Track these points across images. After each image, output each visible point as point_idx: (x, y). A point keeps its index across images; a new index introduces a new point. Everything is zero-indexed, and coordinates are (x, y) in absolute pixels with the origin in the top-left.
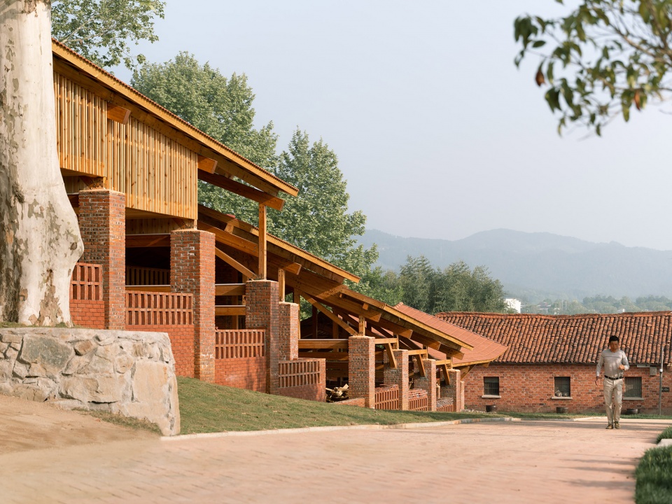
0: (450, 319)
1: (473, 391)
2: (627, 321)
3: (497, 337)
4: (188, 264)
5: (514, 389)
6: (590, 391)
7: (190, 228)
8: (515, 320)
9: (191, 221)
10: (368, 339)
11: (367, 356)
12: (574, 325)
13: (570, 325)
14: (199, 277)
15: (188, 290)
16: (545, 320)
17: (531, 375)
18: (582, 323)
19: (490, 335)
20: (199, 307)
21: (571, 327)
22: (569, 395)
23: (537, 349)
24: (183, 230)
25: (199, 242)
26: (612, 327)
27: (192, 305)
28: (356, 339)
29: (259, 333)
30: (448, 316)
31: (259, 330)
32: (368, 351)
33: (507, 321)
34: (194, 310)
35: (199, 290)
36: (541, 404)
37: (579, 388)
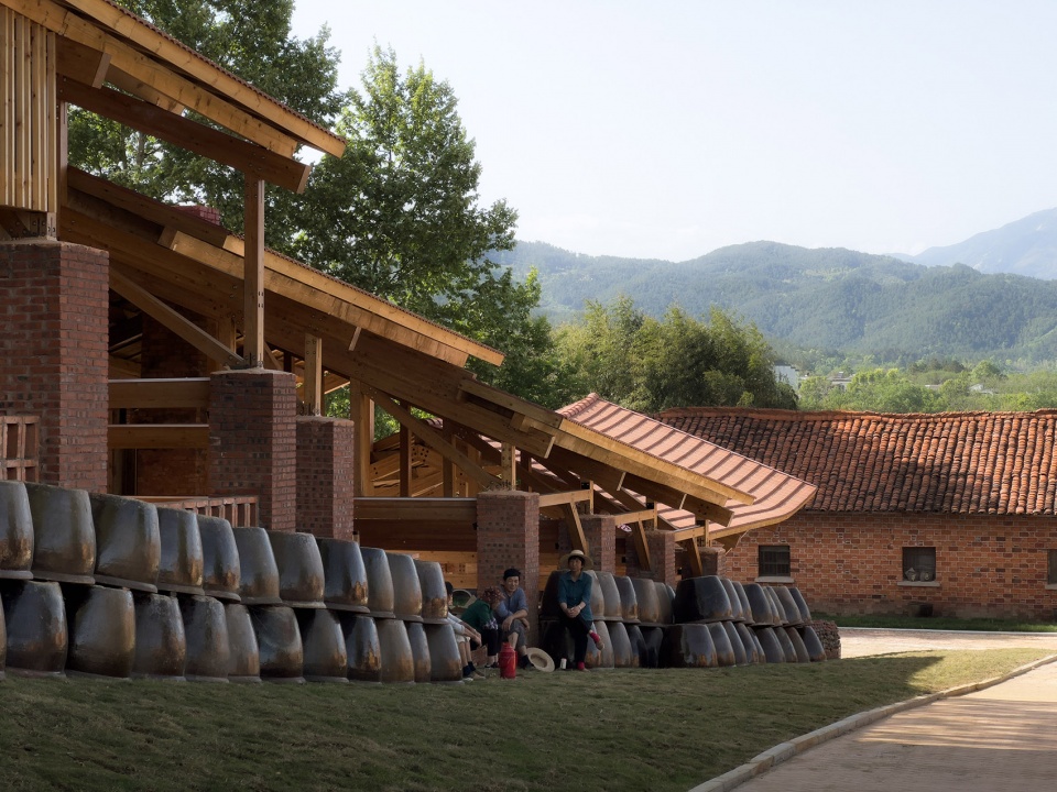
0: (688, 421)
1: (739, 569)
2: (1045, 427)
3: (783, 457)
4: (28, 333)
5: (820, 566)
6: (977, 570)
7: (35, 235)
8: (818, 424)
9: (40, 216)
10: (523, 499)
11: (522, 537)
12: (936, 433)
13: (928, 433)
14: (58, 370)
15: (29, 406)
16: (878, 423)
17: (856, 536)
18: (954, 431)
19: (768, 453)
20: (57, 451)
21: (932, 438)
22: (933, 578)
23: (865, 482)
24: (15, 243)
25: (58, 273)
26: (1016, 439)
27: (37, 445)
28: (495, 498)
29: (241, 506)
30: (686, 414)
31: (240, 500)
32: (522, 525)
33: (802, 425)
34: (43, 460)
35: (58, 405)
36: (875, 597)
37: (954, 564)
